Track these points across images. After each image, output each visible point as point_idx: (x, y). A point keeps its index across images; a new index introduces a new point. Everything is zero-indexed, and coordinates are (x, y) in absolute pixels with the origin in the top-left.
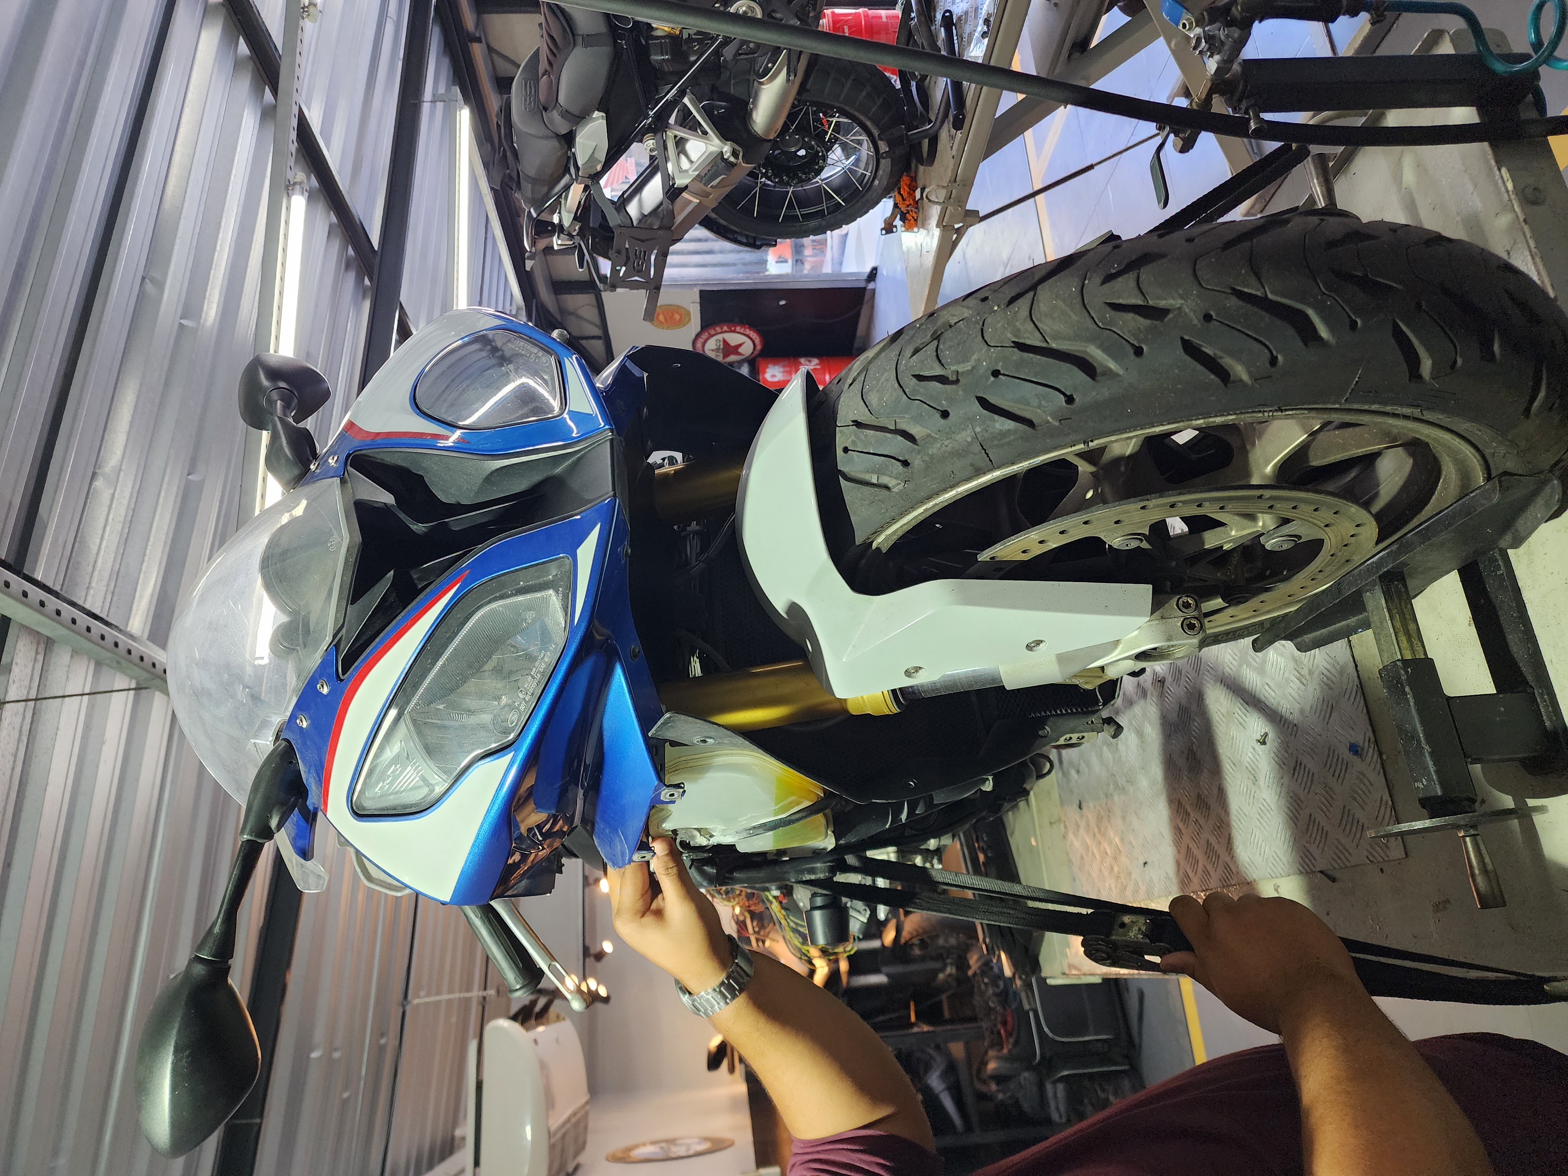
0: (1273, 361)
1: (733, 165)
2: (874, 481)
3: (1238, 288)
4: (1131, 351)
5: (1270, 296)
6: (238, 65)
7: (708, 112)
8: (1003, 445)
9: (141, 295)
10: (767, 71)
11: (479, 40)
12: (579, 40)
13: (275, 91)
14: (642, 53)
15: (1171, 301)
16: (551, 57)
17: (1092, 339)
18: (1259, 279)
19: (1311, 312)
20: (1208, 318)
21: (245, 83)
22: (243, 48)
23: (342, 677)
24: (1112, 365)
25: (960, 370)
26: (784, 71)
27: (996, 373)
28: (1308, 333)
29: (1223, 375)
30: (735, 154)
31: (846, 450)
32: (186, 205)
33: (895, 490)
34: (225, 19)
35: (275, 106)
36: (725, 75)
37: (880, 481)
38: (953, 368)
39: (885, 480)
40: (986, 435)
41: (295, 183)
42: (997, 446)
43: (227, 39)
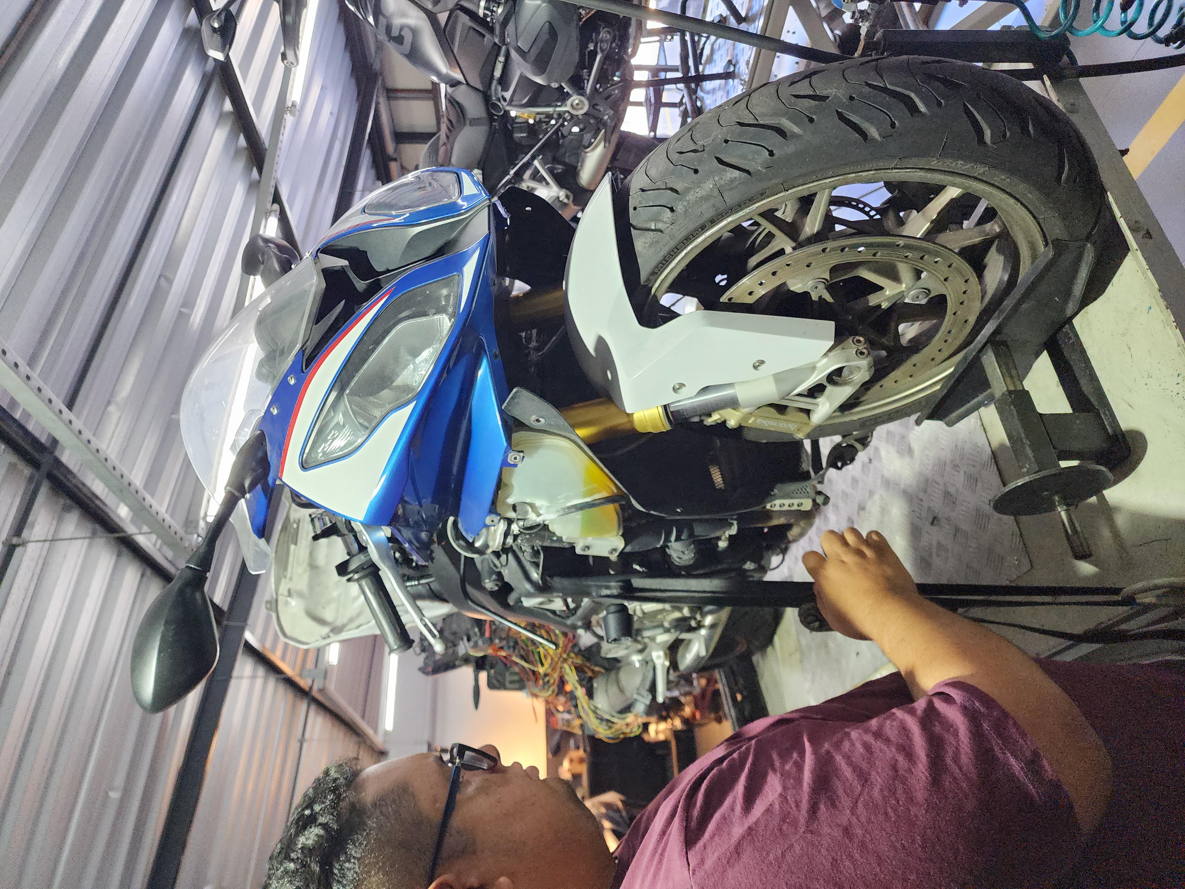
0: (893, 125)
1: (565, 205)
2: (653, 228)
3: (869, 82)
4: (807, 120)
5: (889, 86)
6: (238, 152)
7: (551, 171)
8: (732, 189)
9: (157, 287)
10: (590, 144)
11: (395, 160)
12: (468, 122)
13: (260, 171)
14: (508, 134)
15: (830, 91)
16: (448, 133)
17: (783, 115)
18: (882, 77)
19: (913, 95)
20: (851, 98)
21: (241, 165)
22: (242, 141)
23: (304, 370)
24: (796, 130)
25: (705, 144)
26: (602, 144)
27: (726, 141)
28: (913, 109)
29: (864, 135)
30: (567, 197)
31: (635, 209)
32: (194, 233)
33: (667, 231)
34: (233, 124)
35: (259, 182)
36: (562, 151)
37: (657, 227)
38: (701, 143)
39: (660, 226)
40: (722, 182)
41: (271, 211)
42: (728, 190)
43: (233, 136)
